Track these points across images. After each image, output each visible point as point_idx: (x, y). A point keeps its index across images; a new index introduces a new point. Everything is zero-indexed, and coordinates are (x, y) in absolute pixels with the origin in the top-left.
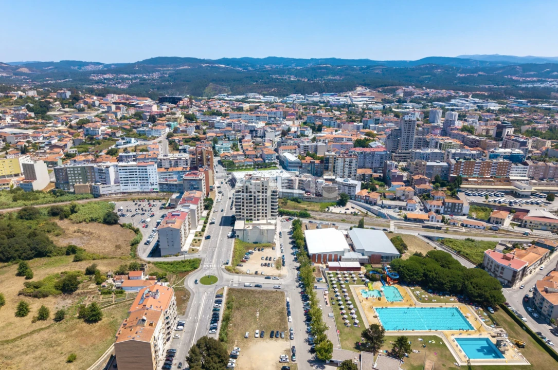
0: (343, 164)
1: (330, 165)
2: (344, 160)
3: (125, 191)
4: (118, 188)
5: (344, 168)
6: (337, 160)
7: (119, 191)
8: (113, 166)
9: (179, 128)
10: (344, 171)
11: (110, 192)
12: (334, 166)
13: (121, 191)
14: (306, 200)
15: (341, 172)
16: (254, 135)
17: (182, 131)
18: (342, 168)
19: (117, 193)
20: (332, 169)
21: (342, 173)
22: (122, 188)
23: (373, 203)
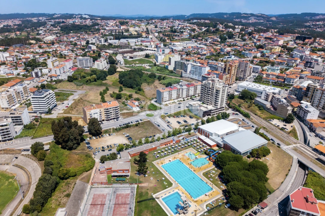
0: (321, 95)
1: (310, 93)
2: (323, 92)
3: (192, 77)
4: (190, 75)
5: (321, 99)
6: (317, 90)
7: (190, 77)
8: (191, 64)
9: (266, 54)
10: (320, 101)
11: (186, 76)
12: (313, 95)
13: (191, 77)
14: (266, 110)
15: (317, 101)
16: (309, 66)
17: (267, 57)
18: (319, 99)
19: (189, 78)
20: (311, 97)
21: (318, 103)
22: (191, 76)
23: (313, 130)
